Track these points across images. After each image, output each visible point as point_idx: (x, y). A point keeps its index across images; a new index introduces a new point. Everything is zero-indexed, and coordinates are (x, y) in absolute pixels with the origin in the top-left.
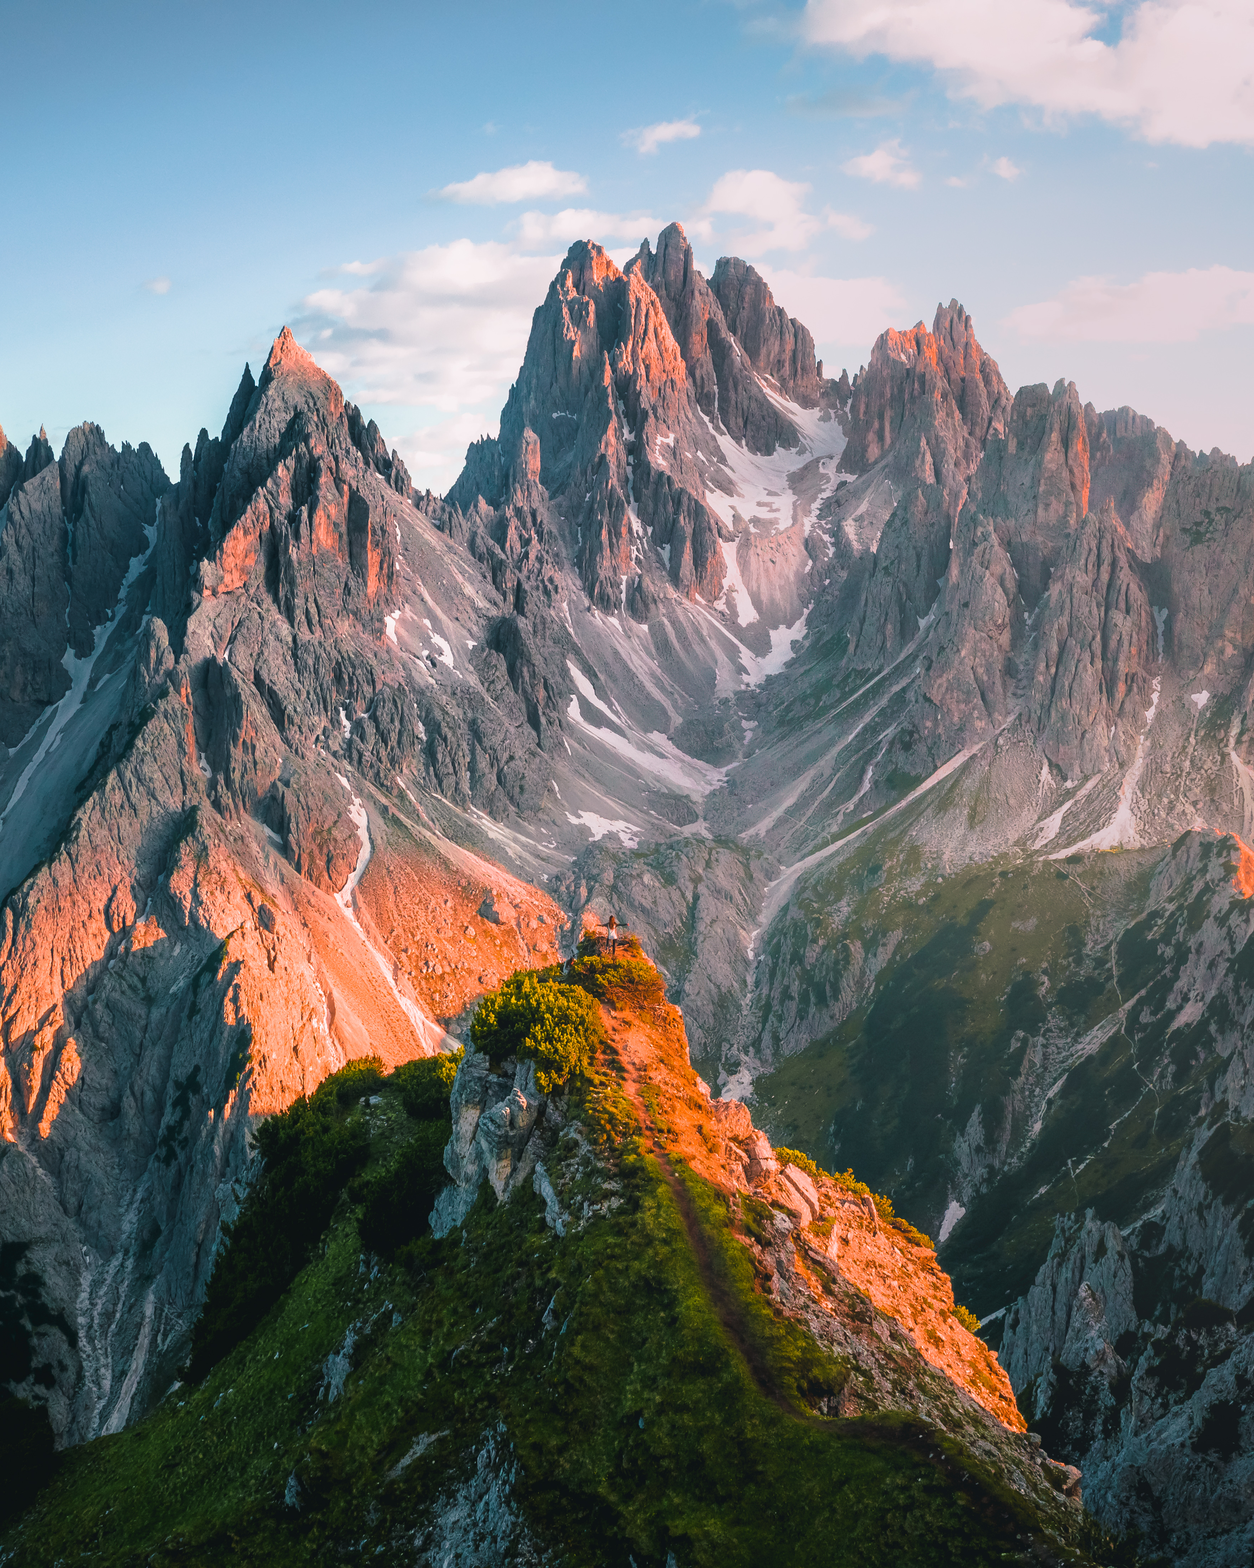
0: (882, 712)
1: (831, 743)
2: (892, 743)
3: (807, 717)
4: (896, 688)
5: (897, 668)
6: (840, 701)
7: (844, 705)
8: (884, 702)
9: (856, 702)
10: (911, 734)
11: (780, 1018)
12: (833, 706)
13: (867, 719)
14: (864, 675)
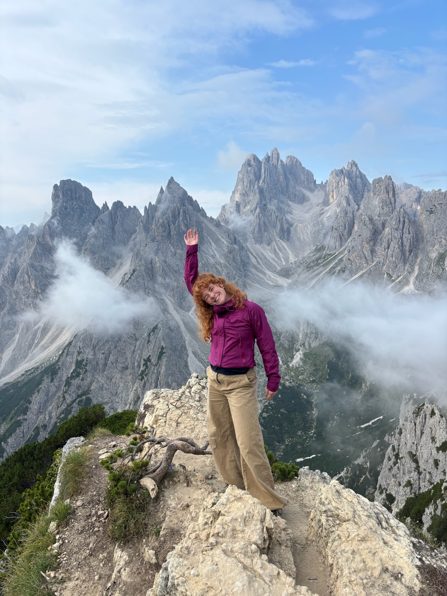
0: (336, 264)
1: (321, 272)
2: (339, 271)
3: (314, 266)
4: (340, 257)
5: (340, 253)
6: (324, 261)
7: (325, 262)
8: (336, 261)
9: (328, 262)
10: (345, 268)
11: (310, 338)
12: (321, 263)
13: (331, 266)
14: (330, 255)
